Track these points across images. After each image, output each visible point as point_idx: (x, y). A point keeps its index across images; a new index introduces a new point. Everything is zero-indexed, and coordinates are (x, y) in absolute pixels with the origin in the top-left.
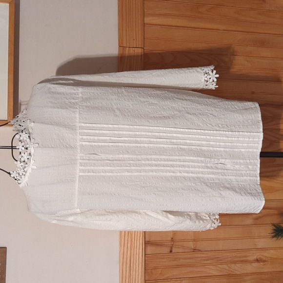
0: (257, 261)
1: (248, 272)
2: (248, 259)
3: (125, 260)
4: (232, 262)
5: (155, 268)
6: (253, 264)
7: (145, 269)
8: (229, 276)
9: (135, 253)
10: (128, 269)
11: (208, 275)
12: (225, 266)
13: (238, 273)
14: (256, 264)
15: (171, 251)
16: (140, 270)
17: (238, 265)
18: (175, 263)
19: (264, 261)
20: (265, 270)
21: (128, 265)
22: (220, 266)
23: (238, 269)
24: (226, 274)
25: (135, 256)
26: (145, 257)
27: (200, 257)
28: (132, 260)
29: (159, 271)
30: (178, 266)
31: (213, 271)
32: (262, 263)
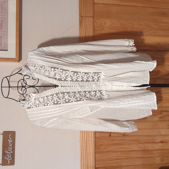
0: (161, 142)
1: (156, 148)
2: (156, 141)
3: (83, 140)
4: (146, 143)
5: (101, 145)
6: (159, 144)
7: (95, 146)
8: (145, 151)
9: (89, 136)
10: (85, 145)
11: (132, 150)
12: (142, 145)
13: (150, 149)
14: (160, 144)
15: (110, 136)
16: (92, 146)
17: (150, 144)
18: (112, 142)
19: (165, 142)
20: (166, 148)
21: (85, 143)
22: (139, 145)
23: (150, 147)
24: (143, 149)
25: (89, 138)
26: (95, 138)
27: (127, 139)
28: (87, 140)
29: (103, 147)
30: (114, 144)
31: (135, 147)
32: (164, 144)
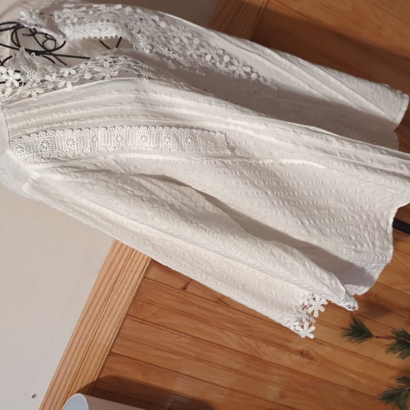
0: (302, 353)
1: (281, 363)
2: (291, 345)
3: (110, 272)
4: (265, 341)
5: (151, 303)
6: (293, 356)
7: (135, 299)
8: (253, 358)
9: (130, 269)
10: (109, 287)
11: (222, 344)
12: (252, 342)
13: (266, 359)
14: (297, 358)
15: (184, 288)
16: (127, 296)
17: (272, 349)
18: (182, 307)
19: (311, 358)
20: (305, 371)
21: (112, 282)
22: (246, 339)
23: (269, 353)
24: (250, 354)
25: (128, 273)
26: (143, 280)
27: (222, 314)
28: (121, 277)
29: (155, 309)
30: (184, 314)
31: (232, 341)
32: (306, 360)
